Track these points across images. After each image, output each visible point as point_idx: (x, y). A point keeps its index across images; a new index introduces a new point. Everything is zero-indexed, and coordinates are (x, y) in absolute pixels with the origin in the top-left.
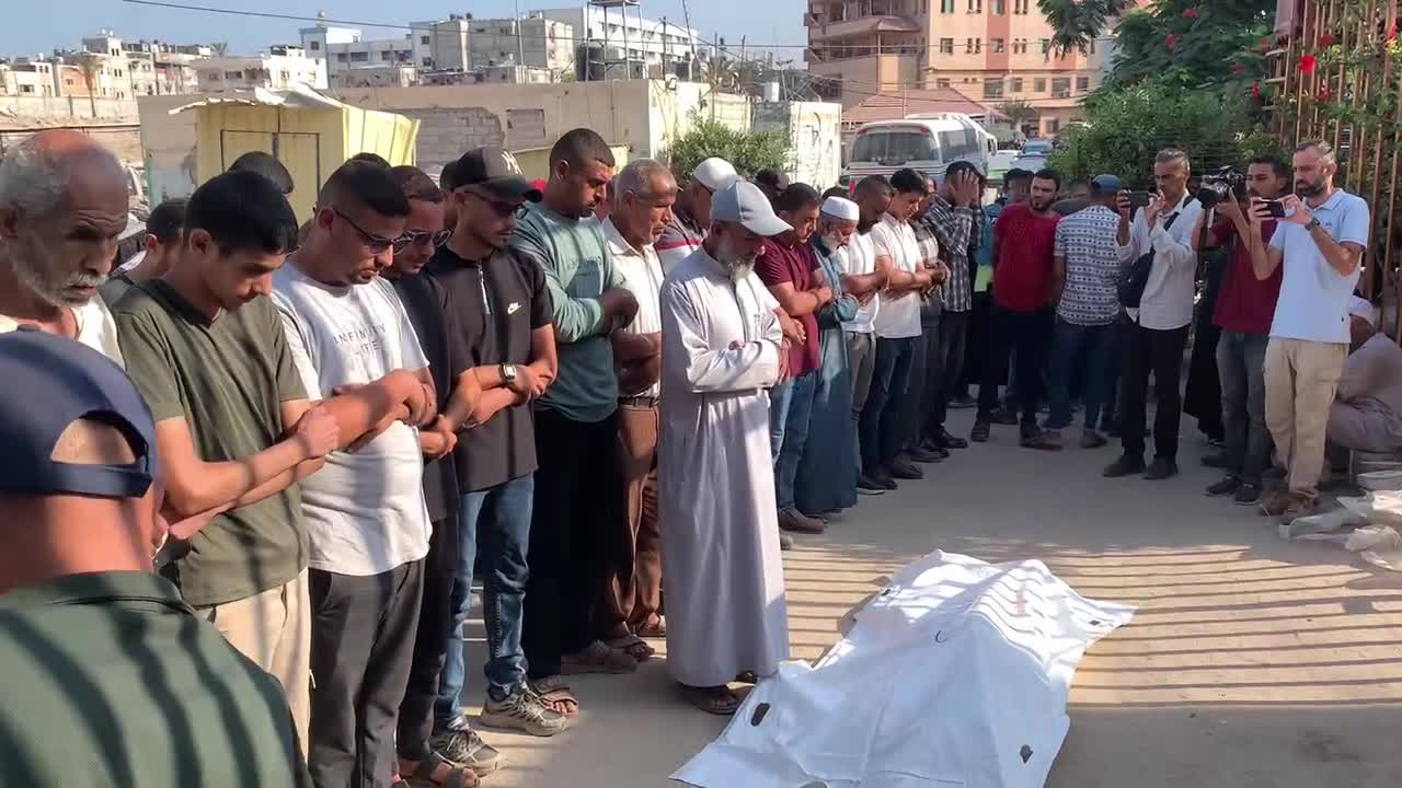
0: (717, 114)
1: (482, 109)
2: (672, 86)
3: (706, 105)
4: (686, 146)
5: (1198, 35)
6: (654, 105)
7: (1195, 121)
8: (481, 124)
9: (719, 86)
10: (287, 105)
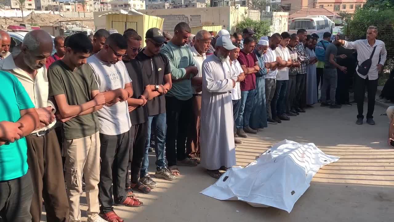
0: (250, 15)
1: (183, 15)
2: (237, 8)
3: (247, 13)
4: (240, 25)
6: (231, 13)
7: (384, 18)
8: (183, 19)
9: (251, 8)
10: (129, 14)
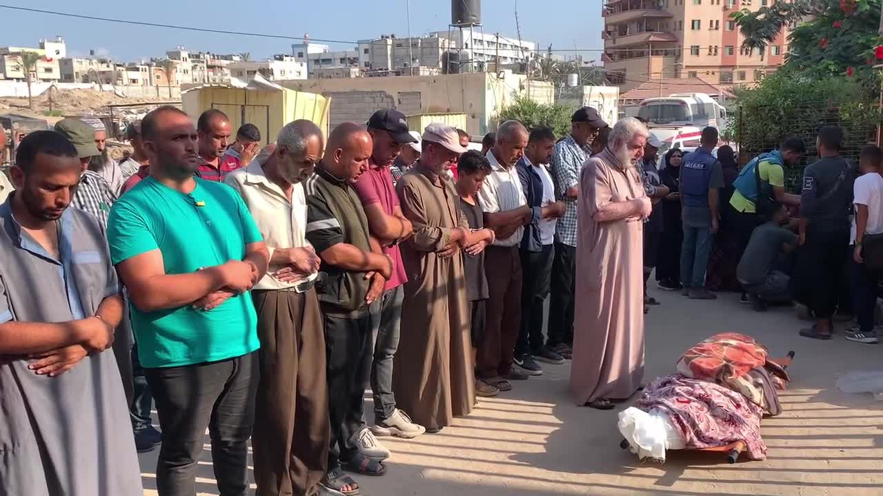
0: (531, 93)
1: (384, 92)
2: (501, 76)
3: (524, 88)
4: (508, 114)
5: (842, 38)
6: (489, 89)
7: (822, 95)
8: (382, 101)
9: (532, 75)
10: (249, 88)
